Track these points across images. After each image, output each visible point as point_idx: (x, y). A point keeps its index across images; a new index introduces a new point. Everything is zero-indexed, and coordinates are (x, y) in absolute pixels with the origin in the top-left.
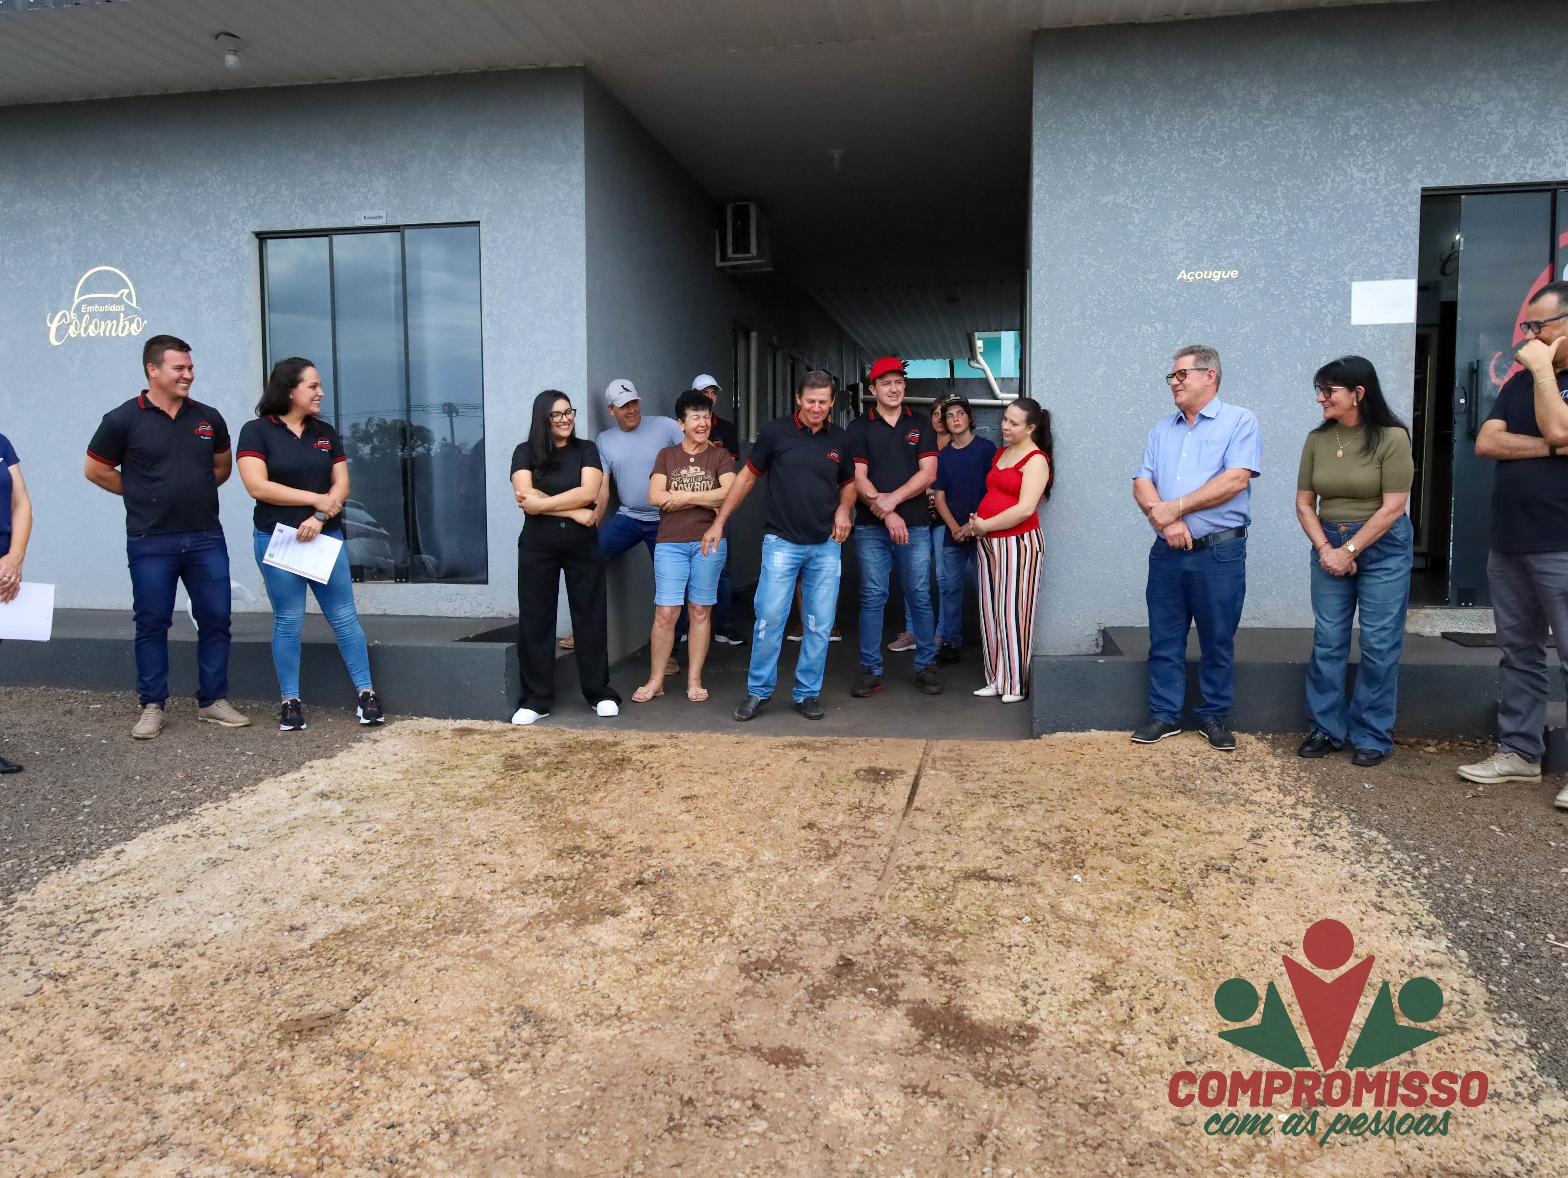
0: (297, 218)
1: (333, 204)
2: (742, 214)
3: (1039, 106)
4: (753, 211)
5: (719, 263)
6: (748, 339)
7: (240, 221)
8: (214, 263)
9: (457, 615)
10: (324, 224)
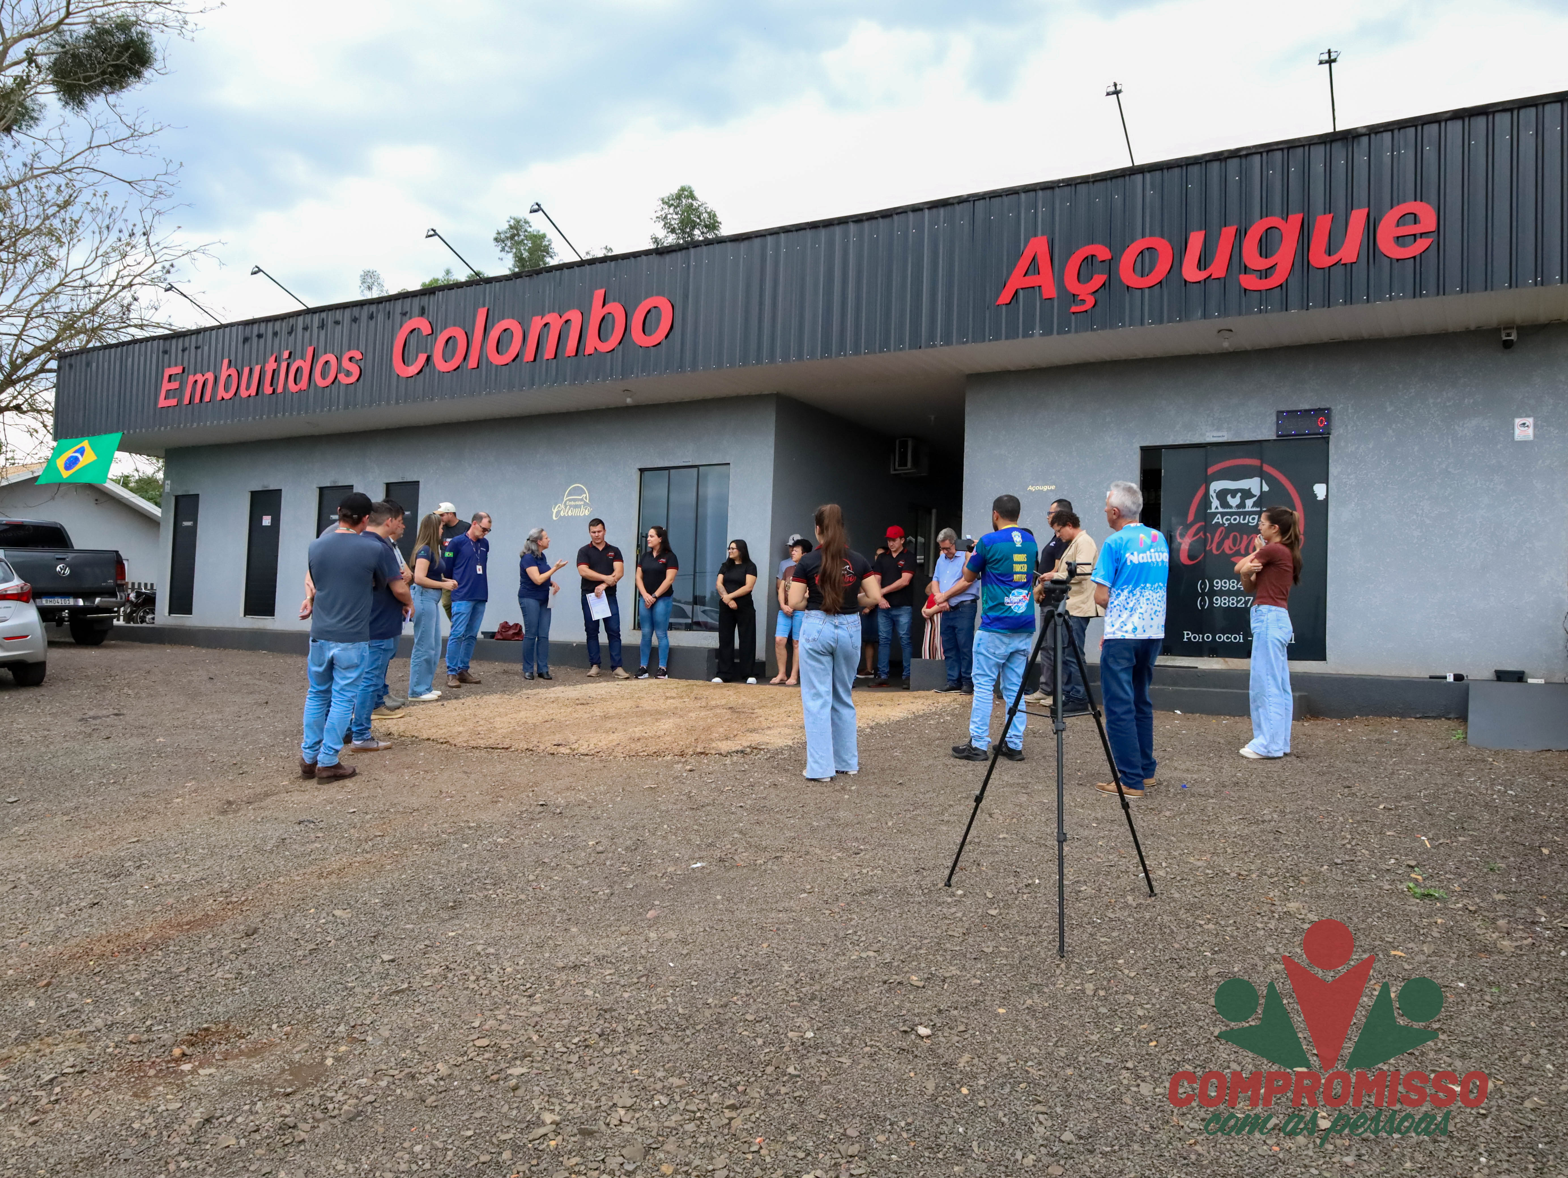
0: (656, 462)
1: (671, 456)
2: (904, 445)
3: (967, 409)
4: (910, 443)
5: (892, 472)
6: (930, 513)
7: (633, 463)
8: (621, 482)
10: (667, 465)
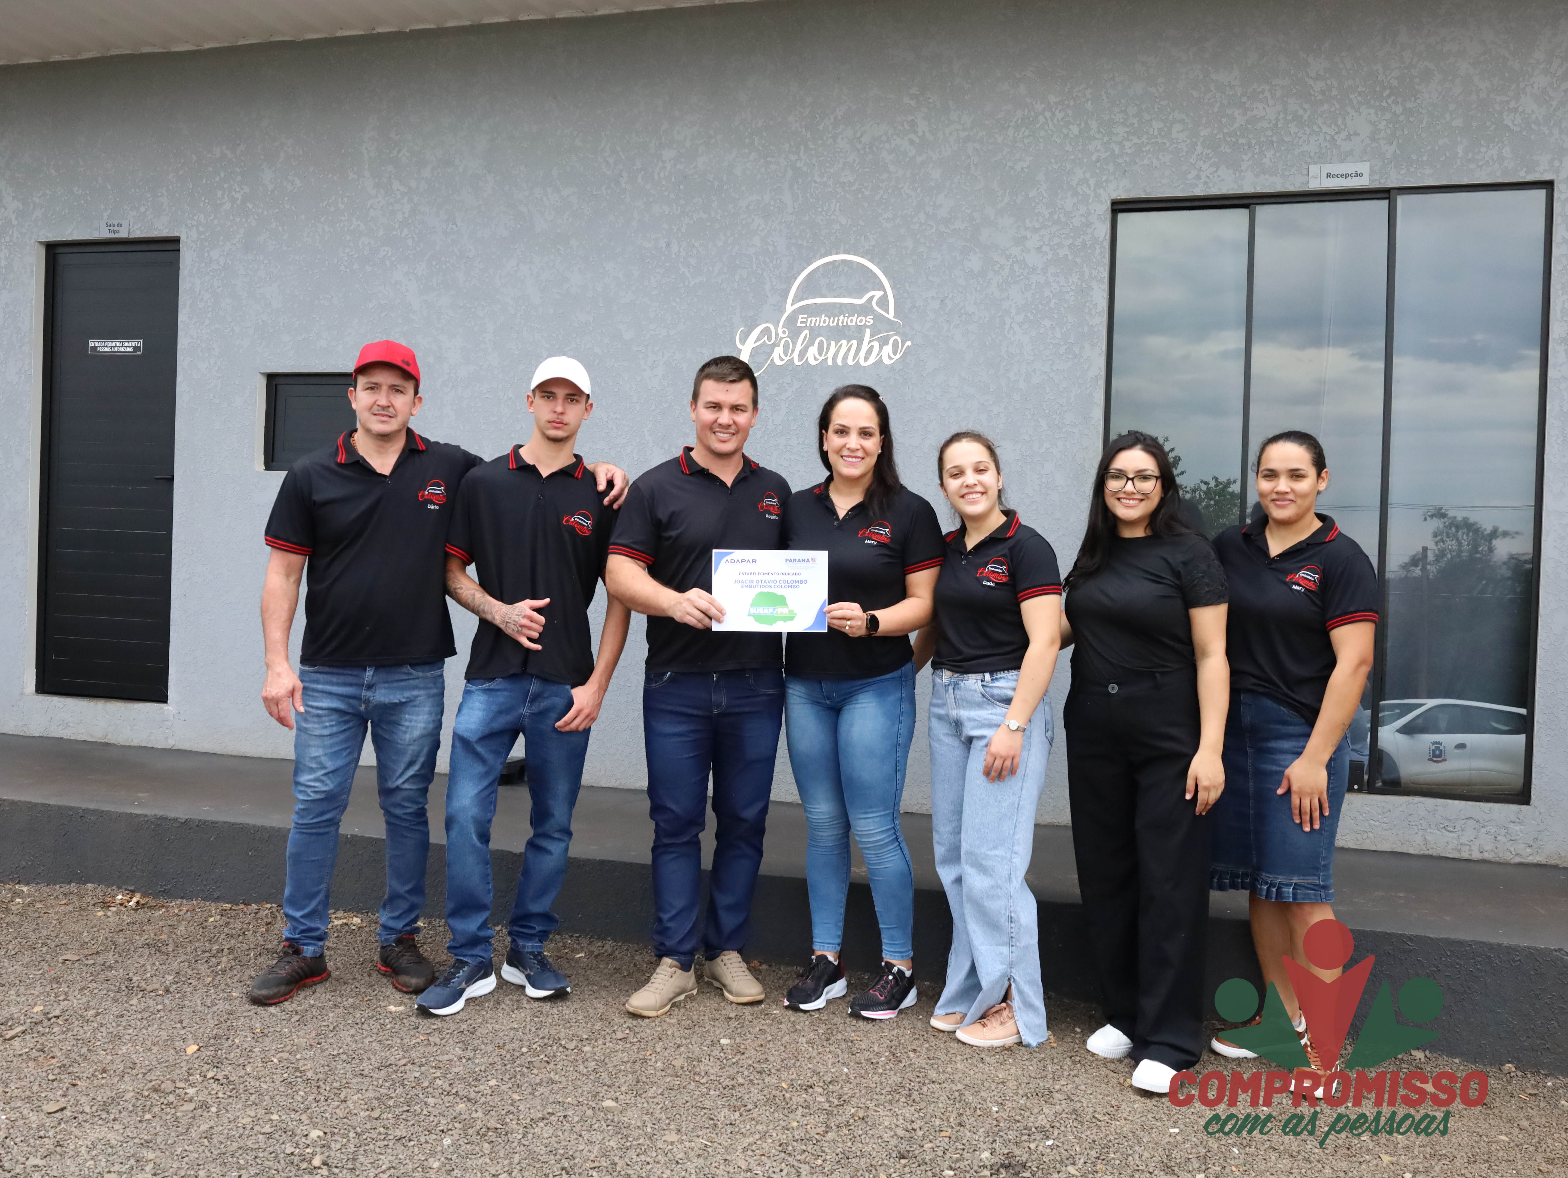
0: (1198, 177)
1: (1269, 154)
7: (1092, 182)
8: (1039, 249)
9: (1465, 855)
10: (1248, 188)
